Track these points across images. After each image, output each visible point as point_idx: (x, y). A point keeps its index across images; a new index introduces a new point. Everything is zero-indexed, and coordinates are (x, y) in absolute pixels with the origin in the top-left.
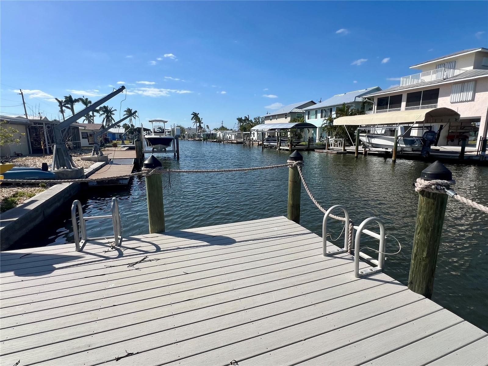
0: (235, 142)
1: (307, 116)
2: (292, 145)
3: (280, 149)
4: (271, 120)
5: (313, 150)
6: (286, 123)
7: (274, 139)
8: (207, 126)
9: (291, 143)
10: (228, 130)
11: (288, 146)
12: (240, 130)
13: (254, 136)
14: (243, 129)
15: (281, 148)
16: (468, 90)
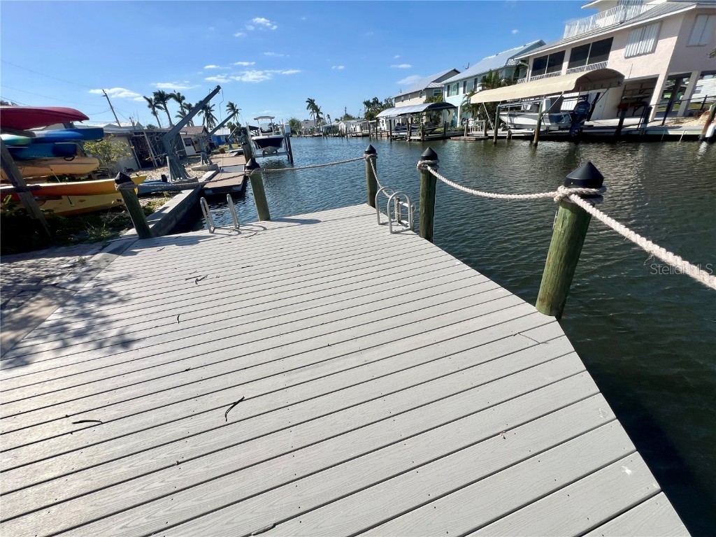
0: (360, 134)
1: (446, 93)
2: (424, 134)
3: (410, 140)
4: (403, 101)
5: (449, 138)
6: (419, 104)
7: (403, 127)
8: (329, 116)
9: (423, 131)
10: (354, 119)
11: (420, 135)
12: (366, 118)
13: (383, 125)
14: (370, 116)
15: (411, 138)
16: (649, 38)
